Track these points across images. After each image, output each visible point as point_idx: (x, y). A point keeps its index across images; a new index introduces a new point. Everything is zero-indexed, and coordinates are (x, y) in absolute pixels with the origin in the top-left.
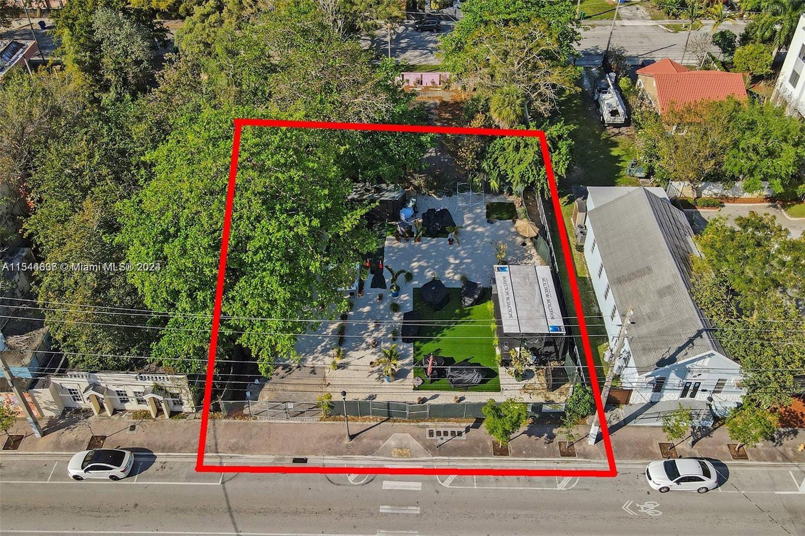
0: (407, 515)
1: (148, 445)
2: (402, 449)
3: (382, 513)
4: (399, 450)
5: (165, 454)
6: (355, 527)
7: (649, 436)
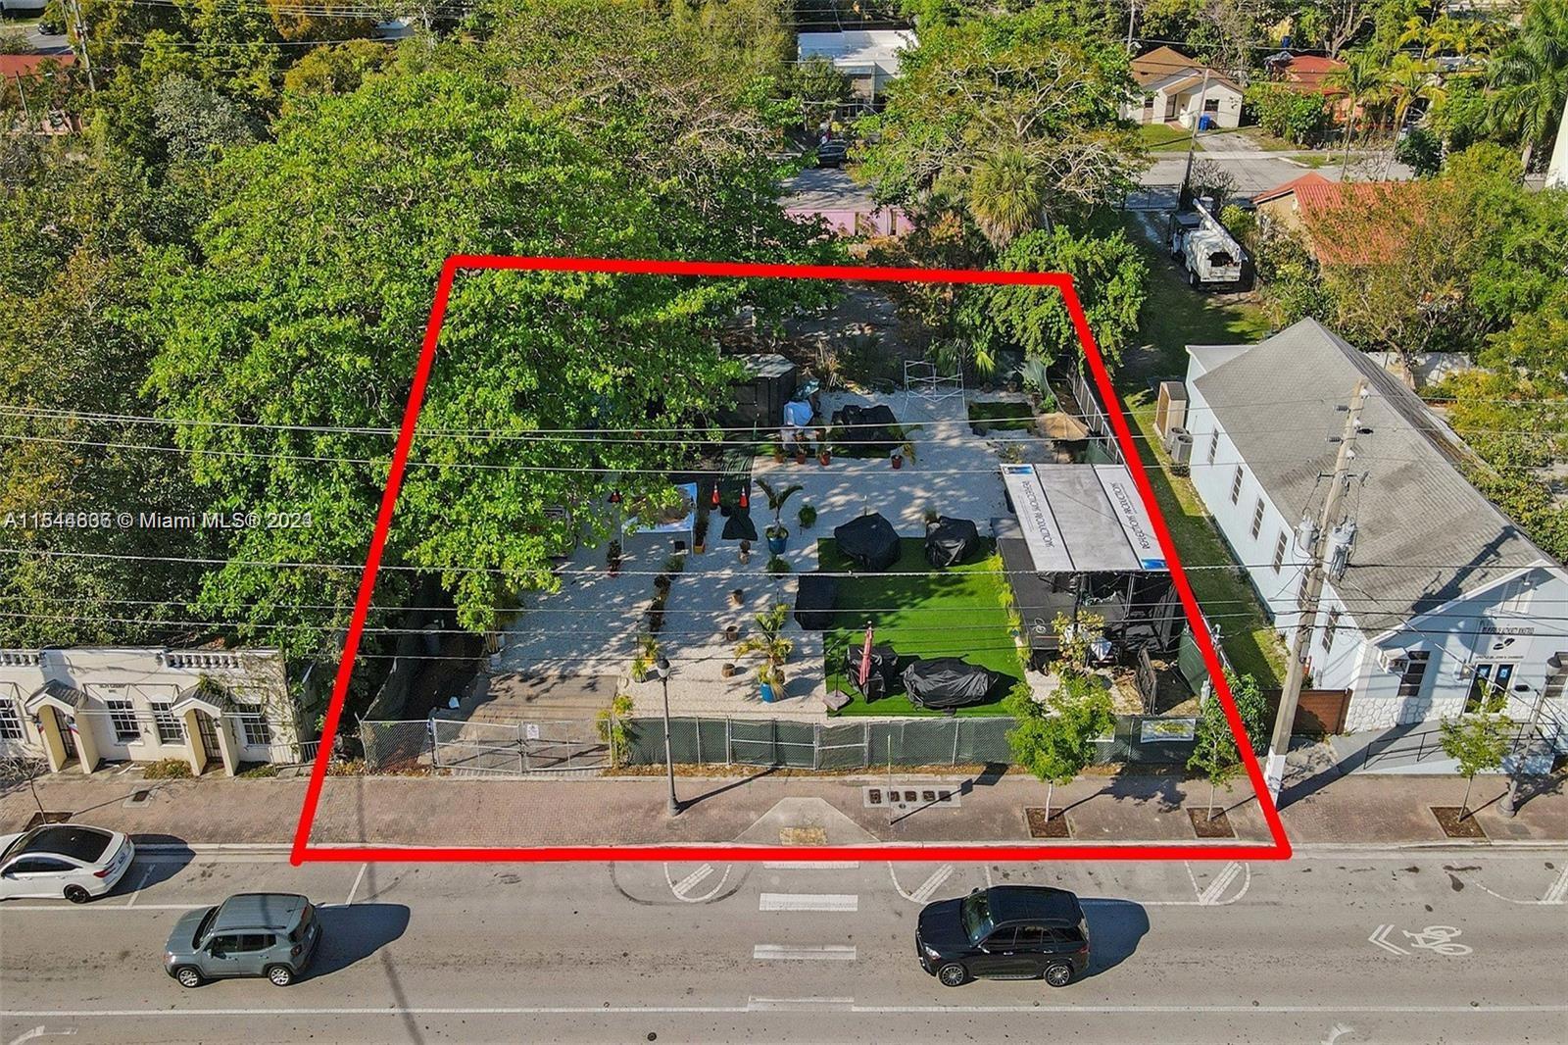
0: (825, 964)
1: (175, 827)
2: (805, 828)
3: (760, 961)
4: (798, 831)
5: (216, 846)
6: (690, 991)
7: (1404, 794)
